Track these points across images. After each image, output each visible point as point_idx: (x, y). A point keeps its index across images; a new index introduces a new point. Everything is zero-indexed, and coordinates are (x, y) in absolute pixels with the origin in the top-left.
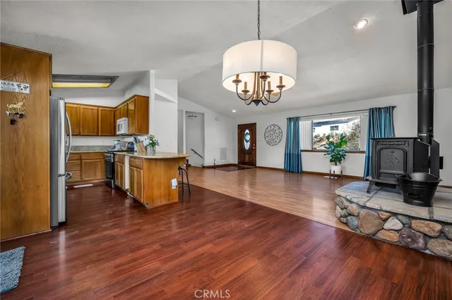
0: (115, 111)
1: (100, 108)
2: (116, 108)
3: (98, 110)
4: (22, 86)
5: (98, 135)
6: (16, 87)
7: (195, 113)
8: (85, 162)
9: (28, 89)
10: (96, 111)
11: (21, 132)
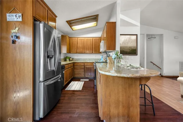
0: (101, 39)
1: (94, 38)
2: (101, 37)
3: (93, 39)
4: (18, 16)
5: (92, 53)
6: (15, 17)
7: (154, 35)
8: (86, 67)
9: (21, 17)
10: (92, 40)
11: (17, 49)
